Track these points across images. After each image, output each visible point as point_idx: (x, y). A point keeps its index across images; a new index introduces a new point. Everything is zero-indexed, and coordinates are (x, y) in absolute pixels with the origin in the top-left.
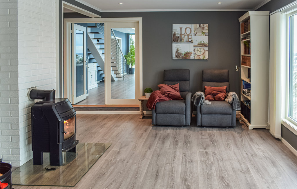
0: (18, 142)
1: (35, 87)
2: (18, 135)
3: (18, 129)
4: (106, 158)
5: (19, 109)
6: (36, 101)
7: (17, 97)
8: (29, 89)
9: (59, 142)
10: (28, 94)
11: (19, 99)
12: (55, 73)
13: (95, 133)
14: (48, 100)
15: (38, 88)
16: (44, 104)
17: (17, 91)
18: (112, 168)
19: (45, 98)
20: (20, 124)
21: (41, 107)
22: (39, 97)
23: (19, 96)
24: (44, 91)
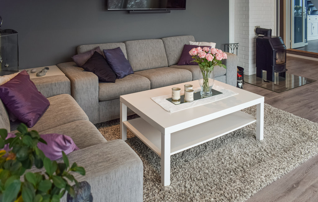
0: (248, 59)
1: (259, 26)
2: (248, 55)
3: (249, 51)
4: (307, 87)
5: (249, 38)
6: (260, 35)
7: (248, 31)
8: (256, 27)
9: (272, 65)
10: (254, 30)
11: (250, 32)
12: (273, 19)
13: (304, 71)
14: (266, 35)
15: (261, 27)
16: (264, 37)
17: (248, 27)
18: (310, 93)
19: (265, 34)
20: (249, 48)
21: (262, 39)
22: (261, 32)
23: (250, 30)
24: (264, 29)
